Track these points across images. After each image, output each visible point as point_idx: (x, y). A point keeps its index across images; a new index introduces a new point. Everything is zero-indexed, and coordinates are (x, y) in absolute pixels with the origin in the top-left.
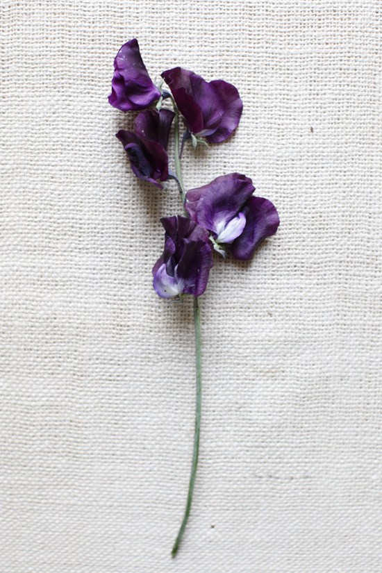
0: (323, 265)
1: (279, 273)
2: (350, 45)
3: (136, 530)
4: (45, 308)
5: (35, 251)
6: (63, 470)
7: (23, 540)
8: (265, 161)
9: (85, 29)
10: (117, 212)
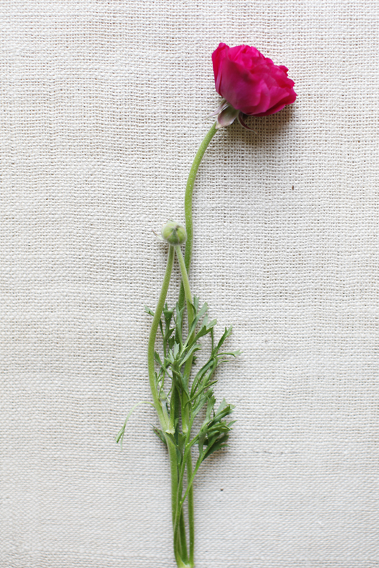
0: (302, 292)
1: (268, 298)
2: (322, 122)
3: (163, 493)
4: (89, 324)
5: (80, 280)
6: (106, 447)
7: (76, 500)
8: (256, 213)
9: (114, 110)
10: (142, 252)
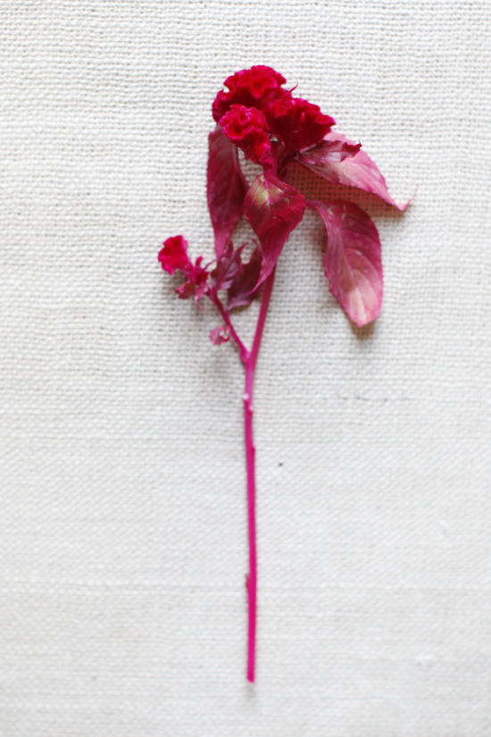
1: (381, 133)
4: (77, 180)
6: (88, 393)
7: (31, 489)
10: (176, 54)
